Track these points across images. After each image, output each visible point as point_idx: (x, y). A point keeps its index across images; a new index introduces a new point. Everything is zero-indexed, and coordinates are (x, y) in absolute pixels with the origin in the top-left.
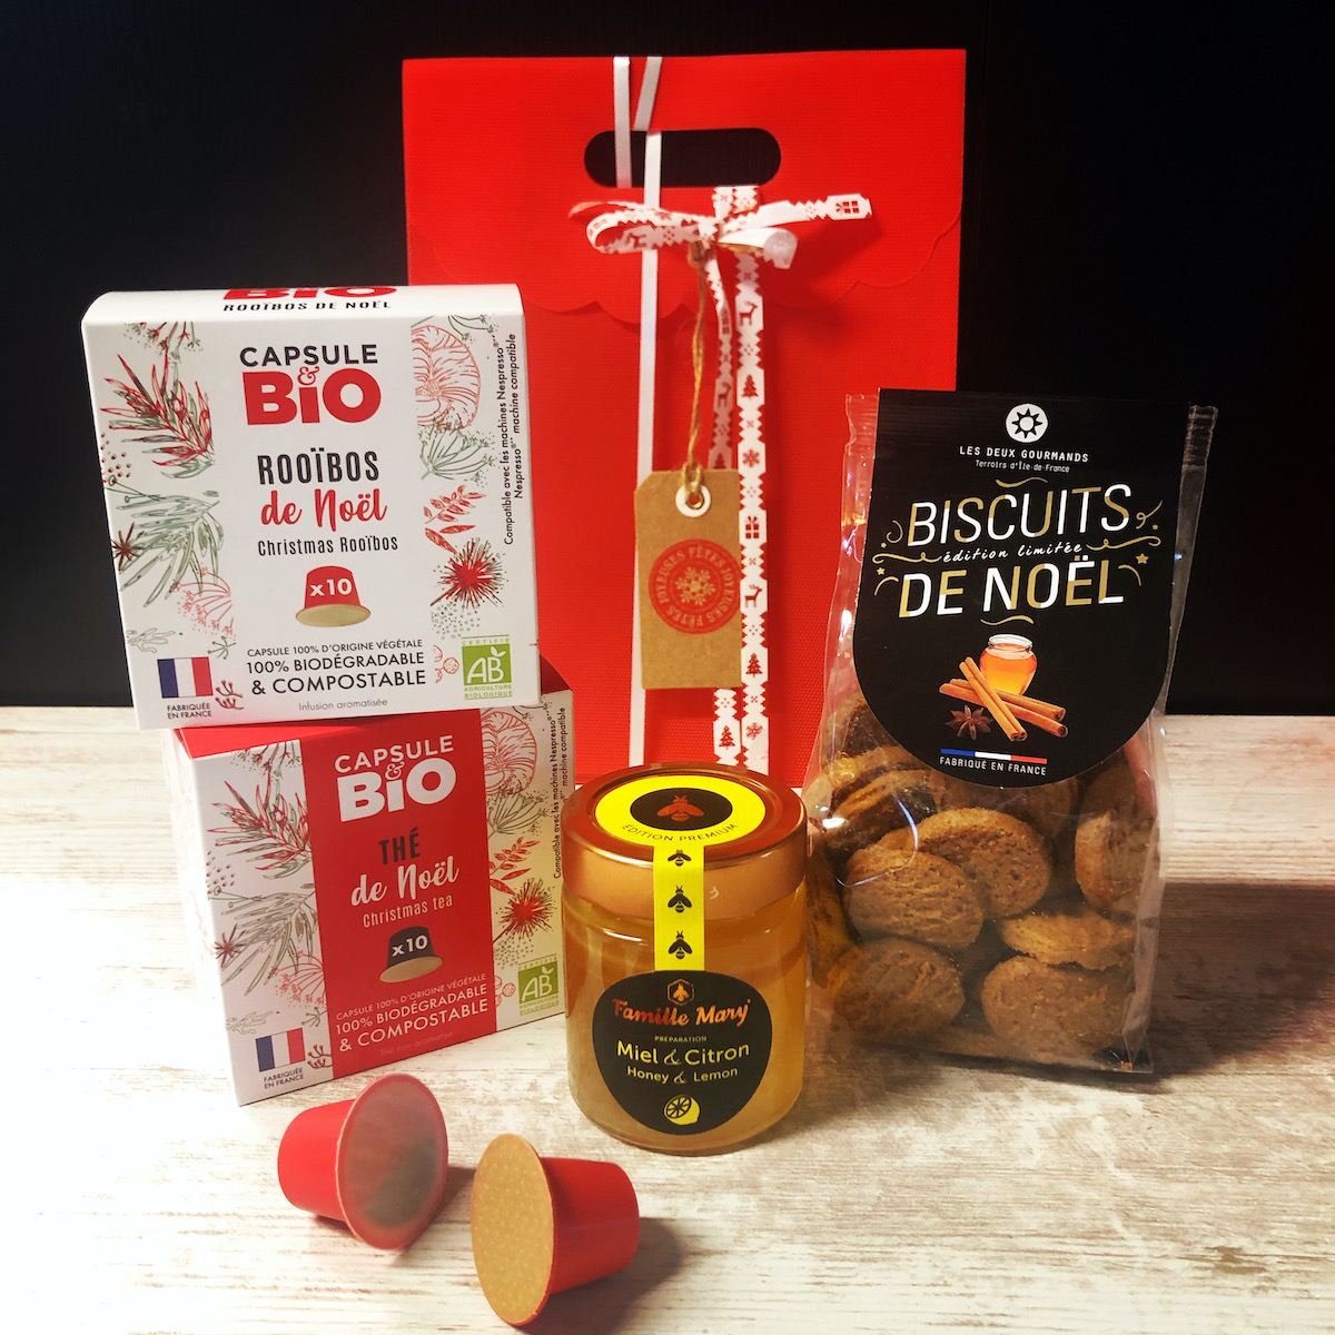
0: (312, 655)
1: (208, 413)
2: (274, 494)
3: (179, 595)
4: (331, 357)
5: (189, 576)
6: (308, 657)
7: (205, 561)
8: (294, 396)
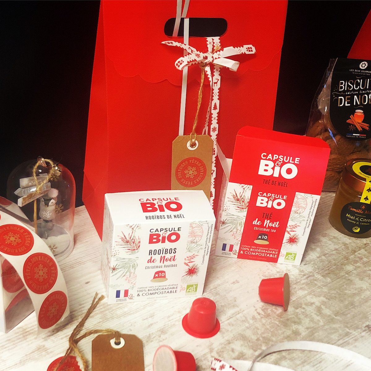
0: (152, 288)
1: (140, 242)
2: (151, 257)
3: (125, 278)
4: (170, 230)
5: (128, 274)
6: (151, 289)
7: (132, 271)
8: (161, 238)
